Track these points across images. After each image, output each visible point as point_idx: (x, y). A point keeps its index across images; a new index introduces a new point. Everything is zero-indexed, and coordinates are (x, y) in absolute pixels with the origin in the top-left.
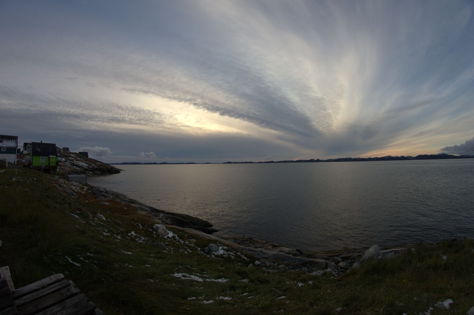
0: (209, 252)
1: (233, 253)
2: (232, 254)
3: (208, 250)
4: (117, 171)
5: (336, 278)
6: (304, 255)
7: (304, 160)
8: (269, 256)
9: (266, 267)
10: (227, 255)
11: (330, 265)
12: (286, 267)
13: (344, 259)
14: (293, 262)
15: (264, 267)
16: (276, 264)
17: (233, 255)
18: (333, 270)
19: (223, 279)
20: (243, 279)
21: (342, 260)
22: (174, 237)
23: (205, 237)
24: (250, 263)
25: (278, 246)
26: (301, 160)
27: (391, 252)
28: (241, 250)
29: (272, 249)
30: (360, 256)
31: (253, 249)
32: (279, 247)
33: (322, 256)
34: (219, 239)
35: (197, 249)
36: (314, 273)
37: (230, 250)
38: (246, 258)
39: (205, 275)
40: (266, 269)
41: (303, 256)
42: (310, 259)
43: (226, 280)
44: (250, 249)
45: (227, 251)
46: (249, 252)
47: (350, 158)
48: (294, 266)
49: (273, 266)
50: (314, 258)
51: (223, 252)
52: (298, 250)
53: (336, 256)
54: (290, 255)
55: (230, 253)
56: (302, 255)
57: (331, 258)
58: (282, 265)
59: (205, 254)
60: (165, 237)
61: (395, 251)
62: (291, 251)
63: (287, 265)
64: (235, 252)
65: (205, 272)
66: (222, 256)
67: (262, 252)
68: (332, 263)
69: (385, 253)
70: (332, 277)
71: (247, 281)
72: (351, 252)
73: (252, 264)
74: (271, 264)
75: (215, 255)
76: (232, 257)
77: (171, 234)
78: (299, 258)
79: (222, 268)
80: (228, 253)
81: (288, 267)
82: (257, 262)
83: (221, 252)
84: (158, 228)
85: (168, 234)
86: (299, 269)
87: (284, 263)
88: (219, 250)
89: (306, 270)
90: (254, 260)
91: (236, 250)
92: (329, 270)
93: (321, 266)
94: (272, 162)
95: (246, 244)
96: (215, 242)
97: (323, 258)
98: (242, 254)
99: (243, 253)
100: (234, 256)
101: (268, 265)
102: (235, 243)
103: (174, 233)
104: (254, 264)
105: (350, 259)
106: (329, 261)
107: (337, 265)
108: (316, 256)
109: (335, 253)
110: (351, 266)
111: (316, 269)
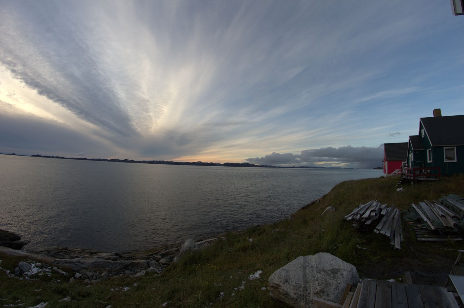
0: (21, 273)
1: (49, 269)
2: (47, 270)
3: (19, 271)
5: (159, 275)
6: (125, 258)
7: (118, 160)
8: (88, 266)
9: (88, 278)
10: (42, 273)
11: (151, 264)
12: (109, 274)
13: (163, 256)
14: (115, 268)
15: (87, 278)
16: (97, 273)
17: (49, 272)
18: (156, 268)
19: (42, 303)
20: (63, 299)
21: (162, 256)
23: (13, 254)
24: (70, 278)
25: (95, 253)
26: (115, 160)
27: (205, 243)
28: (57, 263)
29: (89, 257)
30: (178, 251)
31: (69, 260)
32: (97, 253)
33: (142, 256)
34: (30, 254)
35: (5, 273)
36: (139, 274)
37: (45, 266)
38: (64, 273)
39: (19, 305)
40: (89, 280)
41: (123, 260)
42: (131, 261)
43: (45, 304)
44: (66, 260)
45: (41, 267)
46: (66, 265)
47: (163, 161)
48: (117, 271)
49: (95, 275)
50: (135, 259)
51: (38, 270)
52: (116, 254)
53: (157, 254)
54: (110, 260)
55: (45, 269)
56: (121, 259)
57: (151, 257)
58: (104, 273)
59: (16, 277)
61: (209, 241)
62: (109, 256)
63: (110, 272)
64: (50, 267)
65: (19, 300)
66: (37, 275)
67: (79, 262)
68: (153, 261)
69: (200, 244)
70: (155, 274)
71: (69, 299)
72: (169, 248)
73: (72, 278)
74: (92, 273)
75: (28, 275)
76: (48, 274)
78: (119, 261)
79: (39, 290)
80: (43, 270)
81: (111, 273)
82: (78, 275)
83: (35, 270)
86: (123, 273)
87: (106, 270)
88: (32, 268)
89: (130, 273)
90: (74, 273)
91: (51, 264)
92: (151, 268)
93: (143, 267)
94: (85, 159)
95: (61, 255)
96: (25, 258)
97: (144, 258)
98: (58, 268)
99: (60, 267)
100: (51, 272)
101: (89, 275)
102: (48, 256)
104: (75, 278)
105: (170, 255)
106: (149, 260)
107: (159, 263)
108: (137, 257)
109: (154, 251)
110: (172, 261)
111: (139, 270)
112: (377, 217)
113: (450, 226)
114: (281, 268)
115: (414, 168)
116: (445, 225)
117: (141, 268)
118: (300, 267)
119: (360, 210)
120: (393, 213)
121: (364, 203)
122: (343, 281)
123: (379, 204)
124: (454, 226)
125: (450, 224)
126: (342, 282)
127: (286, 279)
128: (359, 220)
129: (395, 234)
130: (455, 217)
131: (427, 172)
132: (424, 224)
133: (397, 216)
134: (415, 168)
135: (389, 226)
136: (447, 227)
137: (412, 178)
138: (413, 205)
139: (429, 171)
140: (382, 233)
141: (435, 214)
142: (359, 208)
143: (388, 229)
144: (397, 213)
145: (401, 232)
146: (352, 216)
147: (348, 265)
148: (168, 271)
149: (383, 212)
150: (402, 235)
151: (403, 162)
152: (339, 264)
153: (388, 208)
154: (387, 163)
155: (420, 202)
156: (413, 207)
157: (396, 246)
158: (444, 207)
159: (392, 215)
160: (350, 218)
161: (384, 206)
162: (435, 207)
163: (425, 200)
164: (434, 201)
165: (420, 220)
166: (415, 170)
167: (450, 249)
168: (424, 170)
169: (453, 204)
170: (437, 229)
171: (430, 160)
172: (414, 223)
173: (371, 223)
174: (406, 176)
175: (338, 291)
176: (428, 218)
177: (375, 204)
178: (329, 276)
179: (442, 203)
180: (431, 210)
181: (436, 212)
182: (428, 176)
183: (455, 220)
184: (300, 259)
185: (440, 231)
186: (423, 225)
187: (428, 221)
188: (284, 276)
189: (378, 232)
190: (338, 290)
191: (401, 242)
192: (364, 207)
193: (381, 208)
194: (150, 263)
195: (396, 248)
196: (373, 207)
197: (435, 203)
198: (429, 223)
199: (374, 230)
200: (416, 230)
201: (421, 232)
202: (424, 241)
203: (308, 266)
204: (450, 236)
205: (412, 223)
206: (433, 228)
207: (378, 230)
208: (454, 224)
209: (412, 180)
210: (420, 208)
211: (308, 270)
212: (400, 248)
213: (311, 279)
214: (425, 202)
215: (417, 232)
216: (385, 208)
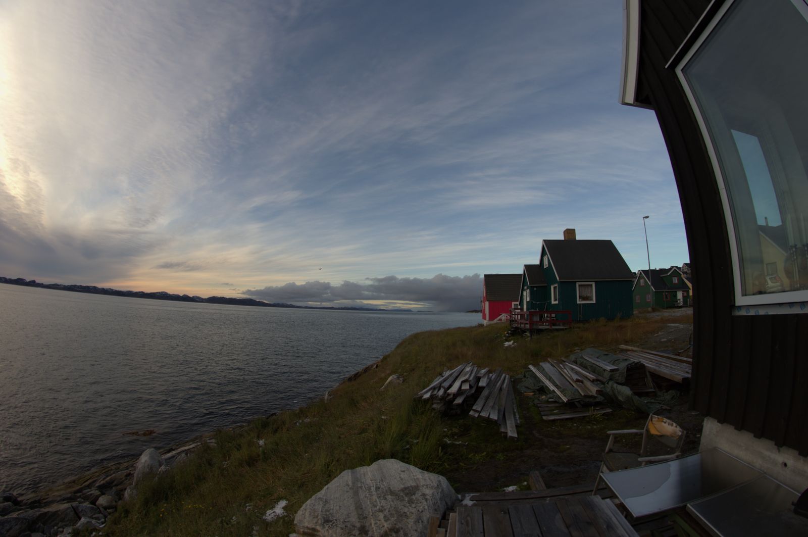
5: (100, 534)
6: (24, 505)
7: (4, 278)
11: (82, 510)
13: (103, 489)
18: (93, 518)
21: (100, 491)
27: (179, 454)
30: (129, 475)
33: (60, 496)
41: (22, 509)
42: (39, 511)
50: (48, 504)
53: (89, 486)
56: (19, 507)
57: (79, 494)
61: (186, 450)
68: (84, 504)
69: (169, 459)
70: (91, 533)
72: (112, 472)
78: (15, 515)
92: (83, 520)
93: (66, 519)
97: (64, 500)
105: (114, 486)
106: (77, 503)
107: (95, 505)
108: (50, 499)
109: (85, 482)
110: (120, 499)
111: (58, 528)
112: (473, 391)
113: (591, 394)
114: (314, 497)
115: (530, 312)
116: (583, 394)
117: (63, 524)
118: (347, 492)
119: (445, 381)
120: (500, 382)
121: (451, 368)
122: (428, 507)
123: (475, 369)
124: (596, 393)
125: (591, 392)
126: (426, 507)
127: (325, 516)
128: (443, 398)
129: (506, 414)
130: (597, 380)
131: (551, 317)
132: (551, 395)
133: (506, 385)
134: (533, 312)
135: (494, 403)
136: (586, 396)
137: (528, 326)
138: (531, 367)
139: (553, 315)
140: (484, 415)
141: (567, 380)
142: (443, 376)
143: (493, 407)
144: (506, 381)
145: (515, 410)
146: (431, 391)
147: (432, 477)
148: (116, 522)
149: (483, 383)
150: (517, 414)
151: (513, 303)
152: (415, 477)
153: (491, 375)
154: (487, 303)
155: (541, 362)
156: (532, 371)
157: (510, 434)
158: (579, 368)
159: (498, 384)
160: (427, 396)
161: (483, 371)
162: (565, 368)
163: (549, 359)
164: (563, 359)
165: (543, 390)
166: (531, 315)
167: (595, 427)
168: (546, 315)
169: (593, 361)
170: (572, 400)
171: (555, 300)
172: (535, 394)
173: (463, 402)
174: (518, 324)
175: (422, 525)
176: (556, 386)
177: (468, 369)
178: (401, 501)
179: (575, 362)
180: (560, 372)
181: (567, 375)
182: (553, 323)
183: (597, 385)
184: (346, 477)
185: (576, 403)
186: (548, 396)
187: (556, 390)
188: (322, 512)
189: (476, 415)
190: (422, 522)
191: (516, 426)
192: (451, 375)
193: (479, 375)
194: (80, 510)
195: (510, 436)
196: (465, 375)
197: (565, 362)
198: (558, 393)
199: (469, 412)
200: (539, 405)
201: (547, 407)
202: (554, 421)
203: (361, 487)
204: (592, 408)
205: (532, 394)
206: (565, 400)
207: (476, 411)
208: (597, 390)
209: (528, 330)
210: (543, 371)
211: (362, 495)
212: (516, 435)
213: (370, 510)
214: (549, 362)
215: (540, 407)
216: (485, 375)
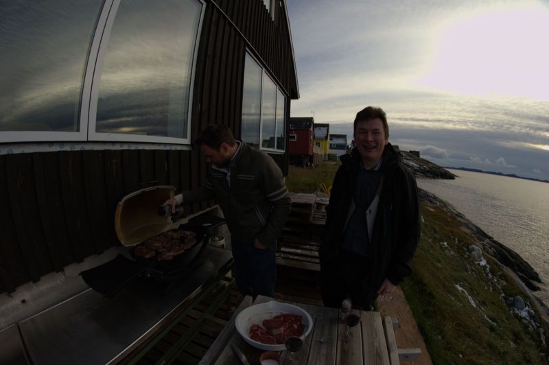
0: (512, 305)
1: (536, 325)
2: (534, 324)
3: (511, 301)
4: (452, 177)
10: (527, 321)
17: (533, 327)
22: (485, 267)
23: (520, 287)
24: (544, 352)
28: (548, 328)
34: (534, 299)
35: (500, 294)
37: (535, 319)
38: (544, 342)
45: (531, 316)
51: (526, 316)
55: (532, 321)
59: (505, 304)
60: (476, 263)
64: (538, 325)
66: (520, 319)
73: (545, 354)
75: (514, 312)
76: (530, 327)
77: (483, 263)
80: (530, 321)
83: (524, 314)
84: (473, 249)
85: (481, 261)
88: (524, 310)
91: (542, 324)
96: (526, 297)
98: (544, 333)
99: (546, 334)
100: (534, 329)
102: (548, 315)
103: (488, 263)
